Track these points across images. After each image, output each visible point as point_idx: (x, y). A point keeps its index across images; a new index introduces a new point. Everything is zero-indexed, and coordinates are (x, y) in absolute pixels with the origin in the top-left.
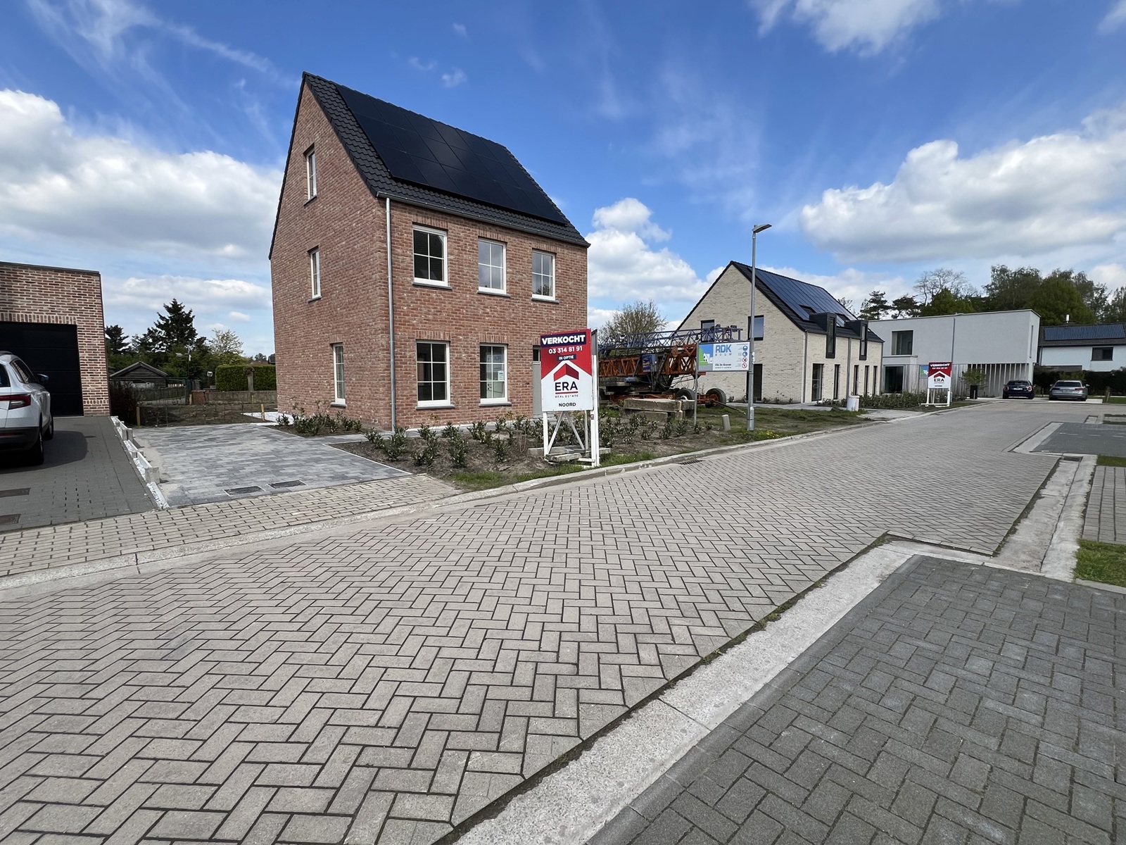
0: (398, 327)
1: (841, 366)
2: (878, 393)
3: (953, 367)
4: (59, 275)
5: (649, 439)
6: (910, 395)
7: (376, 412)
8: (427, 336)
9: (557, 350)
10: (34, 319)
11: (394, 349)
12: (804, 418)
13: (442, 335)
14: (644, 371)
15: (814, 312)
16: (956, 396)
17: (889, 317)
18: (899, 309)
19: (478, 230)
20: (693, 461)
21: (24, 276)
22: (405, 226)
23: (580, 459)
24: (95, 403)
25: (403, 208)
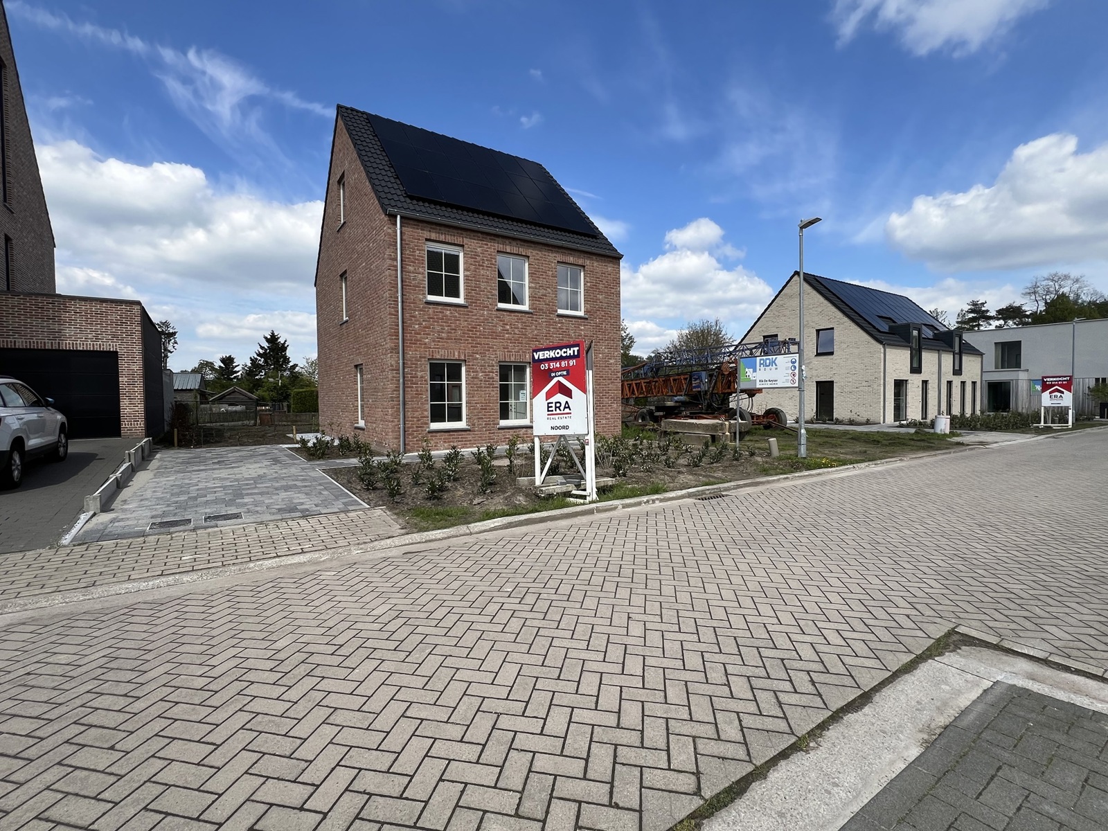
0: (408, 347)
1: (930, 382)
2: (978, 413)
3: (1074, 382)
4: (104, 305)
5: (673, 467)
6: (1020, 414)
7: (386, 435)
8: (441, 355)
9: (549, 366)
10: (80, 346)
11: (404, 369)
12: (878, 442)
13: (456, 354)
14: (694, 390)
15: (895, 322)
16: (1081, 415)
17: (993, 327)
18: (1005, 319)
19: (496, 245)
20: (718, 495)
21: (72, 306)
22: (418, 242)
23: (574, 492)
24: (131, 424)
25: (414, 225)
